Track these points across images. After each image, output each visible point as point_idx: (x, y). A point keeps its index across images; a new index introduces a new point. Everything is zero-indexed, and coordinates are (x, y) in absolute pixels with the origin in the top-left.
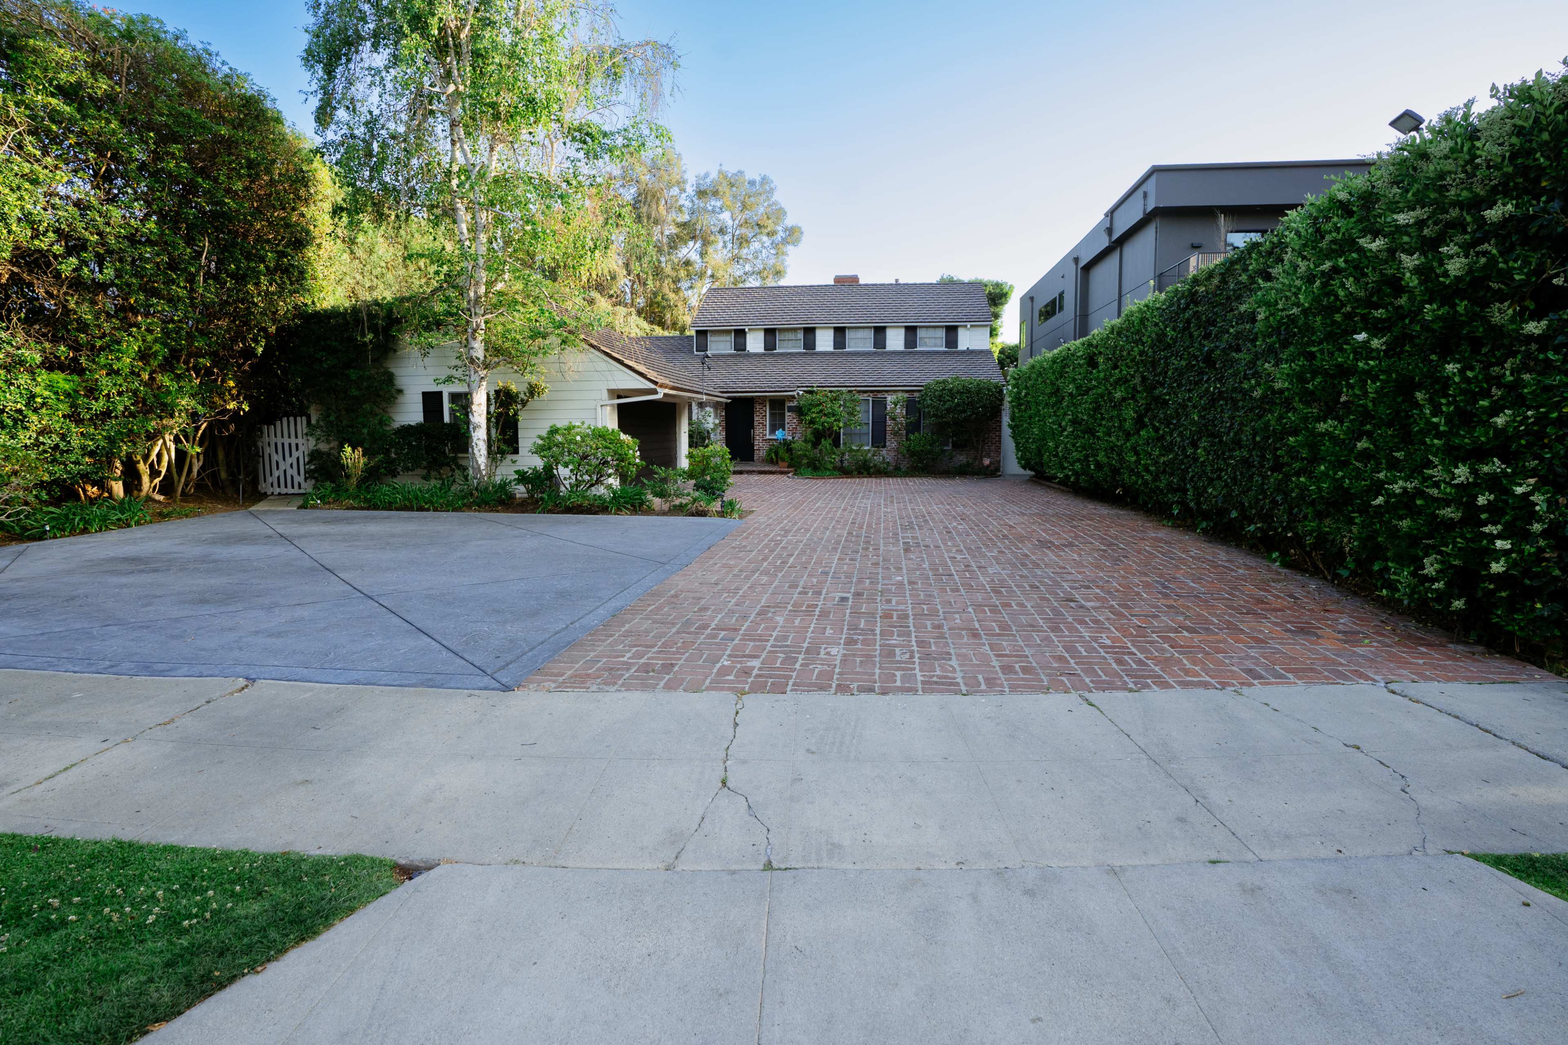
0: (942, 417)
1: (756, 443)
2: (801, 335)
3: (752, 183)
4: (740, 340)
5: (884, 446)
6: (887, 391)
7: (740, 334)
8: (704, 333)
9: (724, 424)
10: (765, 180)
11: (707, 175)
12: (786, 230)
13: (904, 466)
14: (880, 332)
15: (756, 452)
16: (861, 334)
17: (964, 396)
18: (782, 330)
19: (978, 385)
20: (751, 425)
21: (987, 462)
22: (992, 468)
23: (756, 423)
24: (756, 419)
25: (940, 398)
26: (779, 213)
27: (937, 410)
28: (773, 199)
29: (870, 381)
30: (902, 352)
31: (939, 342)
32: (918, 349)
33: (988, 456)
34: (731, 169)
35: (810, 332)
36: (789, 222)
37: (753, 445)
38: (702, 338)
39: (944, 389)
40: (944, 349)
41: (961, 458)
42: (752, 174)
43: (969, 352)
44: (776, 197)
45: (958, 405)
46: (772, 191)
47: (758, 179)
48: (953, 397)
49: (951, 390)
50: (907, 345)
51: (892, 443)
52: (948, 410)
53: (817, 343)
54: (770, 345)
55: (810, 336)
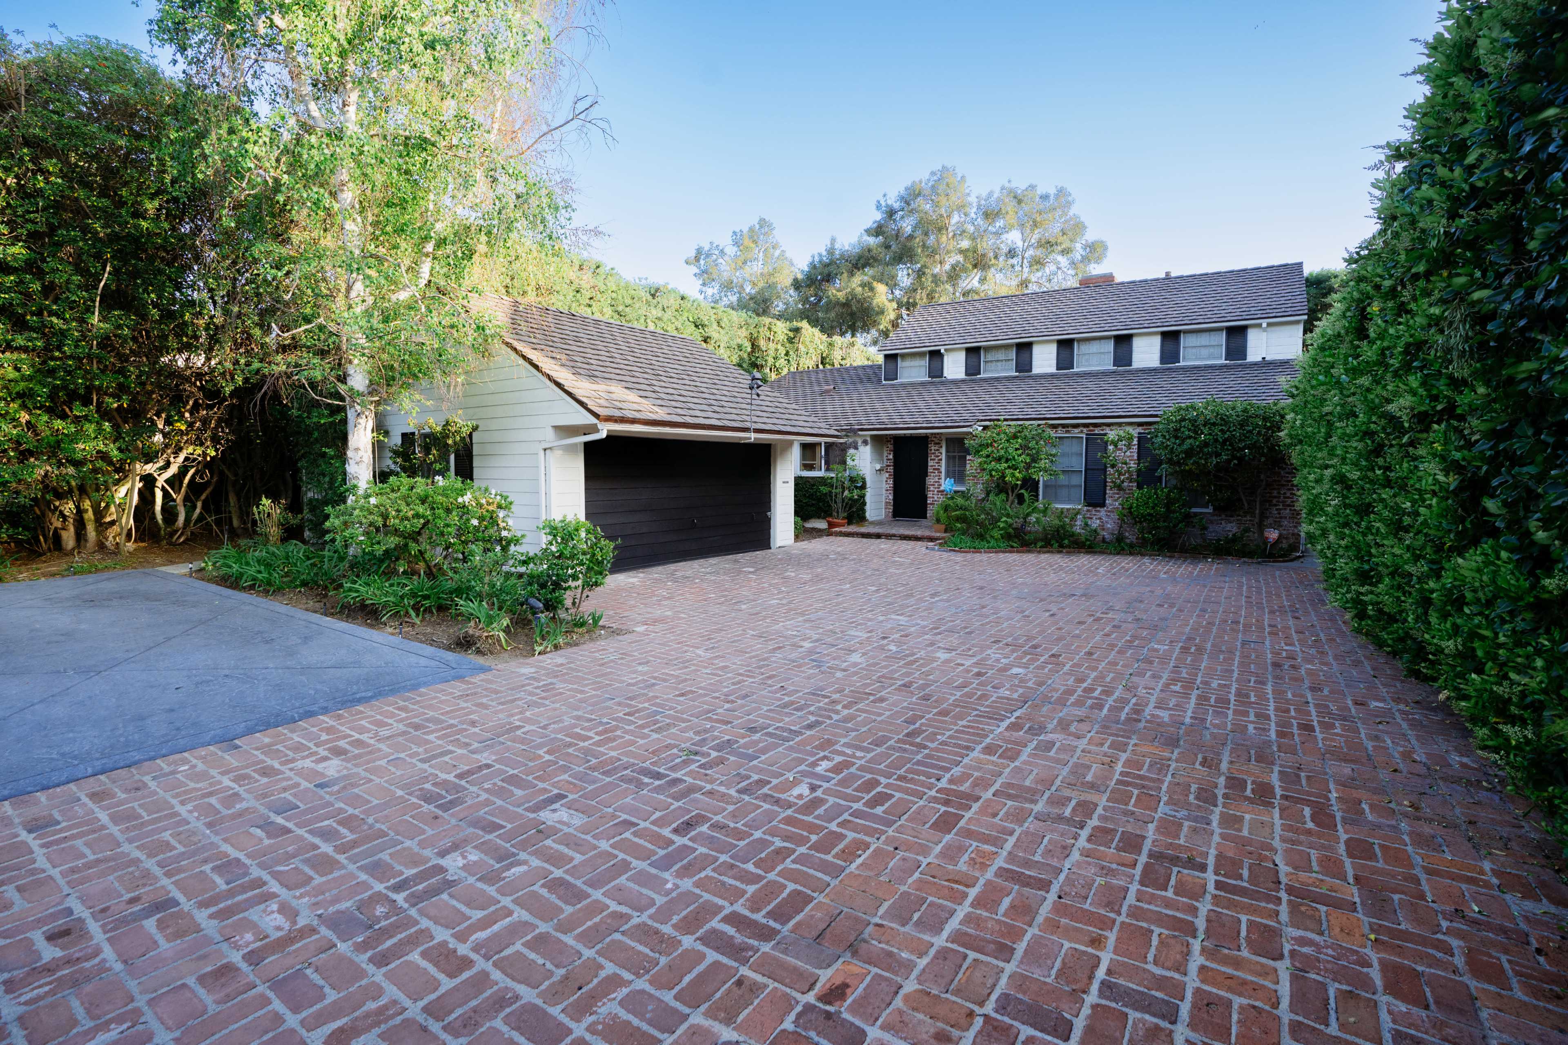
0: (1178, 463)
1: (930, 495)
2: (1013, 354)
3: (1045, 197)
4: (936, 363)
5: (1103, 505)
6: (1109, 425)
7: (936, 355)
8: (895, 356)
9: (891, 469)
10: (1061, 192)
11: (990, 194)
12: (1085, 247)
13: (1131, 536)
14: (1123, 342)
15: (930, 507)
16: (1094, 347)
17: (1216, 430)
18: (988, 349)
19: (1245, 410)
20: (923, 472)
21: (1273, 535)
22: (1284, 545)
23: (930, 470)
24: (930, 463)
25: (1176, 433)
26: (1079, 227)
27: (1172, 451)
28: (1071, 213)
29: (1086, 411)
30: (1155, 370)
31: (1215, 351)
32: (1182, 364)
33: (1277, 525)
34: (1020, 184)
35: (1024, 348)
36: (1090, 236)
37: (925, 498)
38: (891, 365)
39: (1183, 419)
40: (1223, 361)
41: (1229, 527)
42: (1046, 187)
43: (1265, 364)
44: (1073, 211)
45: (1206, 444)
46: (1069, 204)
47: (1052, 191)
48: (1196, 431)
49: (1193, 421)
50: (1164, 359)
51: (1113, 501)
52: (1189, 453)
53: (1034, 363)
54: (972, 370)
55: (1024, 355)
